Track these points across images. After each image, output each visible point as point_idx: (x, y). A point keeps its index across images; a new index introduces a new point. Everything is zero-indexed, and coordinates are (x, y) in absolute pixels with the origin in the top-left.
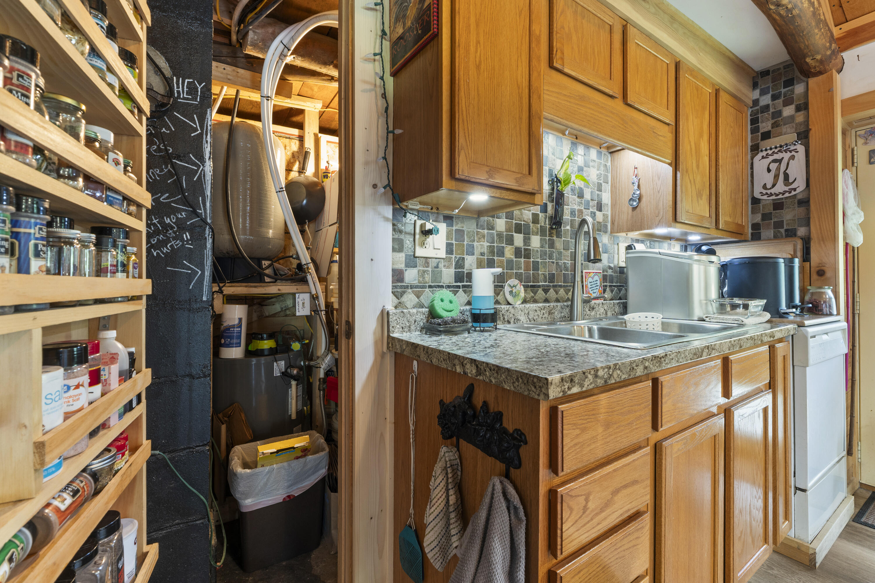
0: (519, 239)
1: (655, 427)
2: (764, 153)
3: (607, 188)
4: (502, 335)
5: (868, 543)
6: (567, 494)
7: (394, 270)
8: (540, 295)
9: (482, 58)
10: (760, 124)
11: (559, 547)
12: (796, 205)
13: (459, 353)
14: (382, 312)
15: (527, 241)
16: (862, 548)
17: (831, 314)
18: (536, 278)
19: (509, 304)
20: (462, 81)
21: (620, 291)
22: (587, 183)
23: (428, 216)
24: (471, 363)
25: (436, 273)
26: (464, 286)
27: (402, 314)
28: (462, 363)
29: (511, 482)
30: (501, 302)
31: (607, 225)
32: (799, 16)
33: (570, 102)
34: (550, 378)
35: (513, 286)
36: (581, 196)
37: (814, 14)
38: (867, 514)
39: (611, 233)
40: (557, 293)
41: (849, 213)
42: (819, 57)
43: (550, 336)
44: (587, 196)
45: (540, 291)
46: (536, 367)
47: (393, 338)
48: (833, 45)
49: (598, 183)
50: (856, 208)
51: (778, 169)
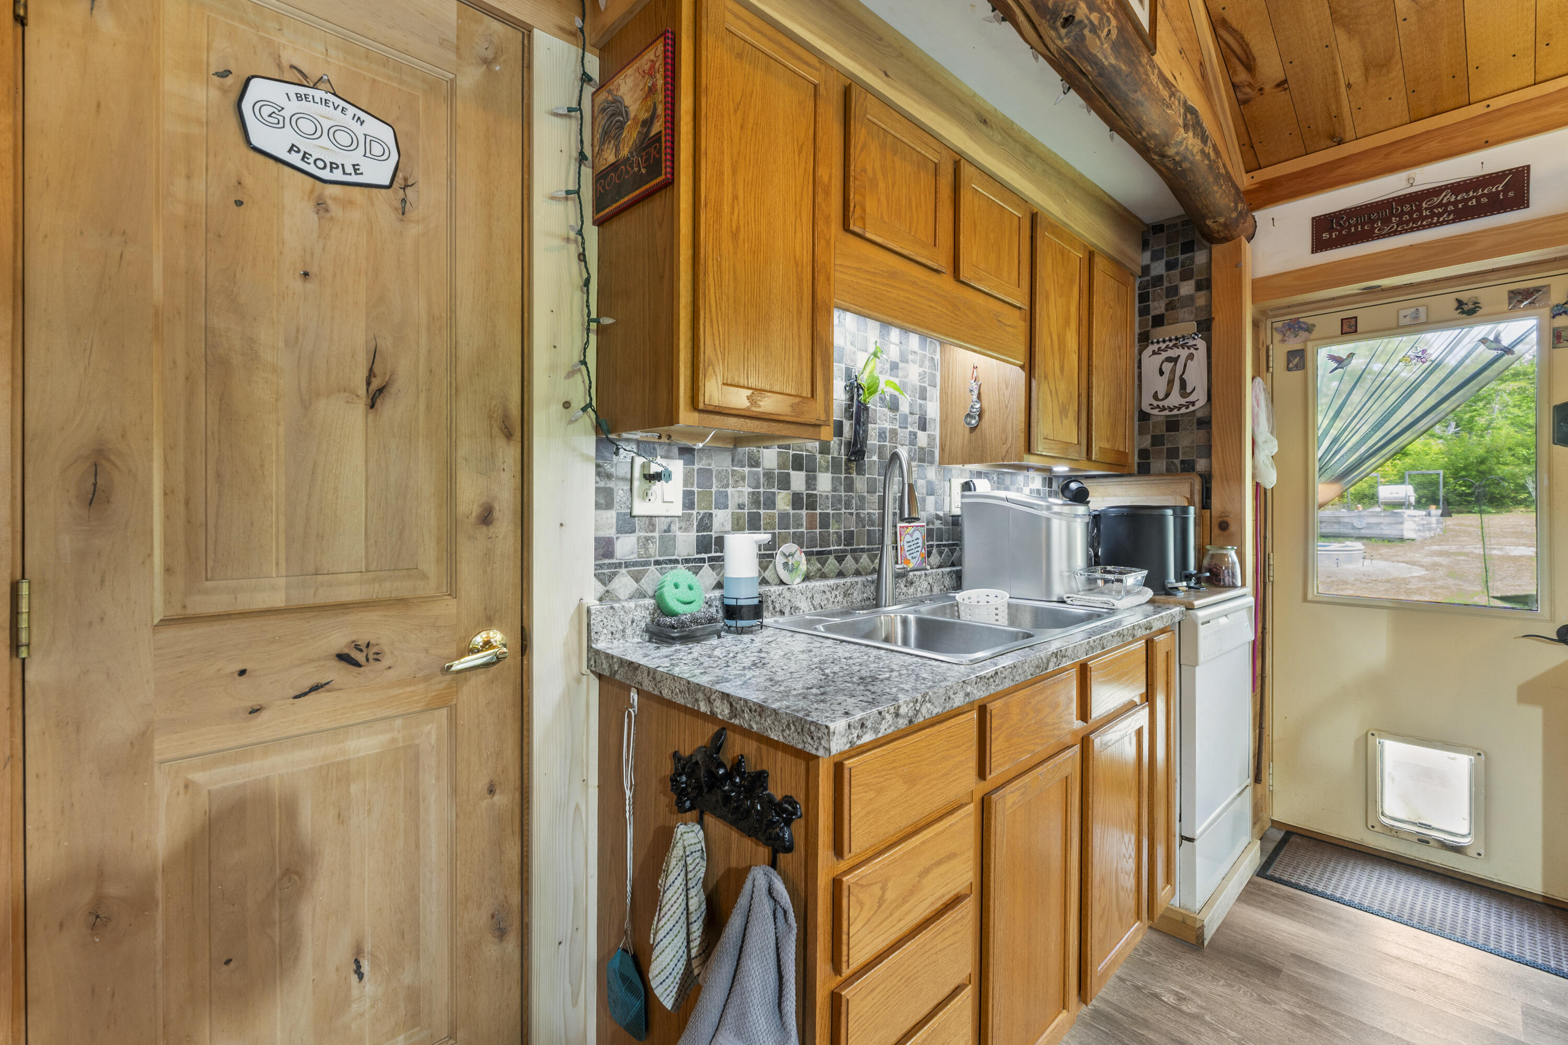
0: (798, 480)
1: (982, 774)
2: (1155, 347)
3: (934, 394)
4: (770, 639)
5: (1272, 904)
6: (856, 883)
7: (597, 540)
8: (831, 567)
9: (742, 223)
10: (1150, 303)
11: (844, 959)
12: (1195, 426)
13: (704, 680)
14: (580, 607)
15: (811, 482)
16: (1264, 913)
17: (1234, 586)
18: (825, 541)
19: (782, 583)
20: (710, 260)
21: (952, 553)
22: (903, 387)
23: (654, 449)
24: (722, 699)
25: (667, 542)
26: (711, 559)
27: (611, 611)
28: (709, 698)
29: (780, 874)
30: (770, 580)
31: (933, 452)
32: (1191, 170)
33: (874, 282)
34: (832, 726)
35: (790, 555)
36: (894, 406)
37: (1210, 167)
38: (1275, 863)
39: (940, 463)
40: (857, 561)
41: (1260, 440)
42: (1222, 220)
43: (842, 641)
44: (904, 408)
45: (832, 560)
46: (816, 705)
47: (597, 652)
48: (1240, 205)
49: (921, 387)
50: (1269, 434)
51: (1173, 371)
